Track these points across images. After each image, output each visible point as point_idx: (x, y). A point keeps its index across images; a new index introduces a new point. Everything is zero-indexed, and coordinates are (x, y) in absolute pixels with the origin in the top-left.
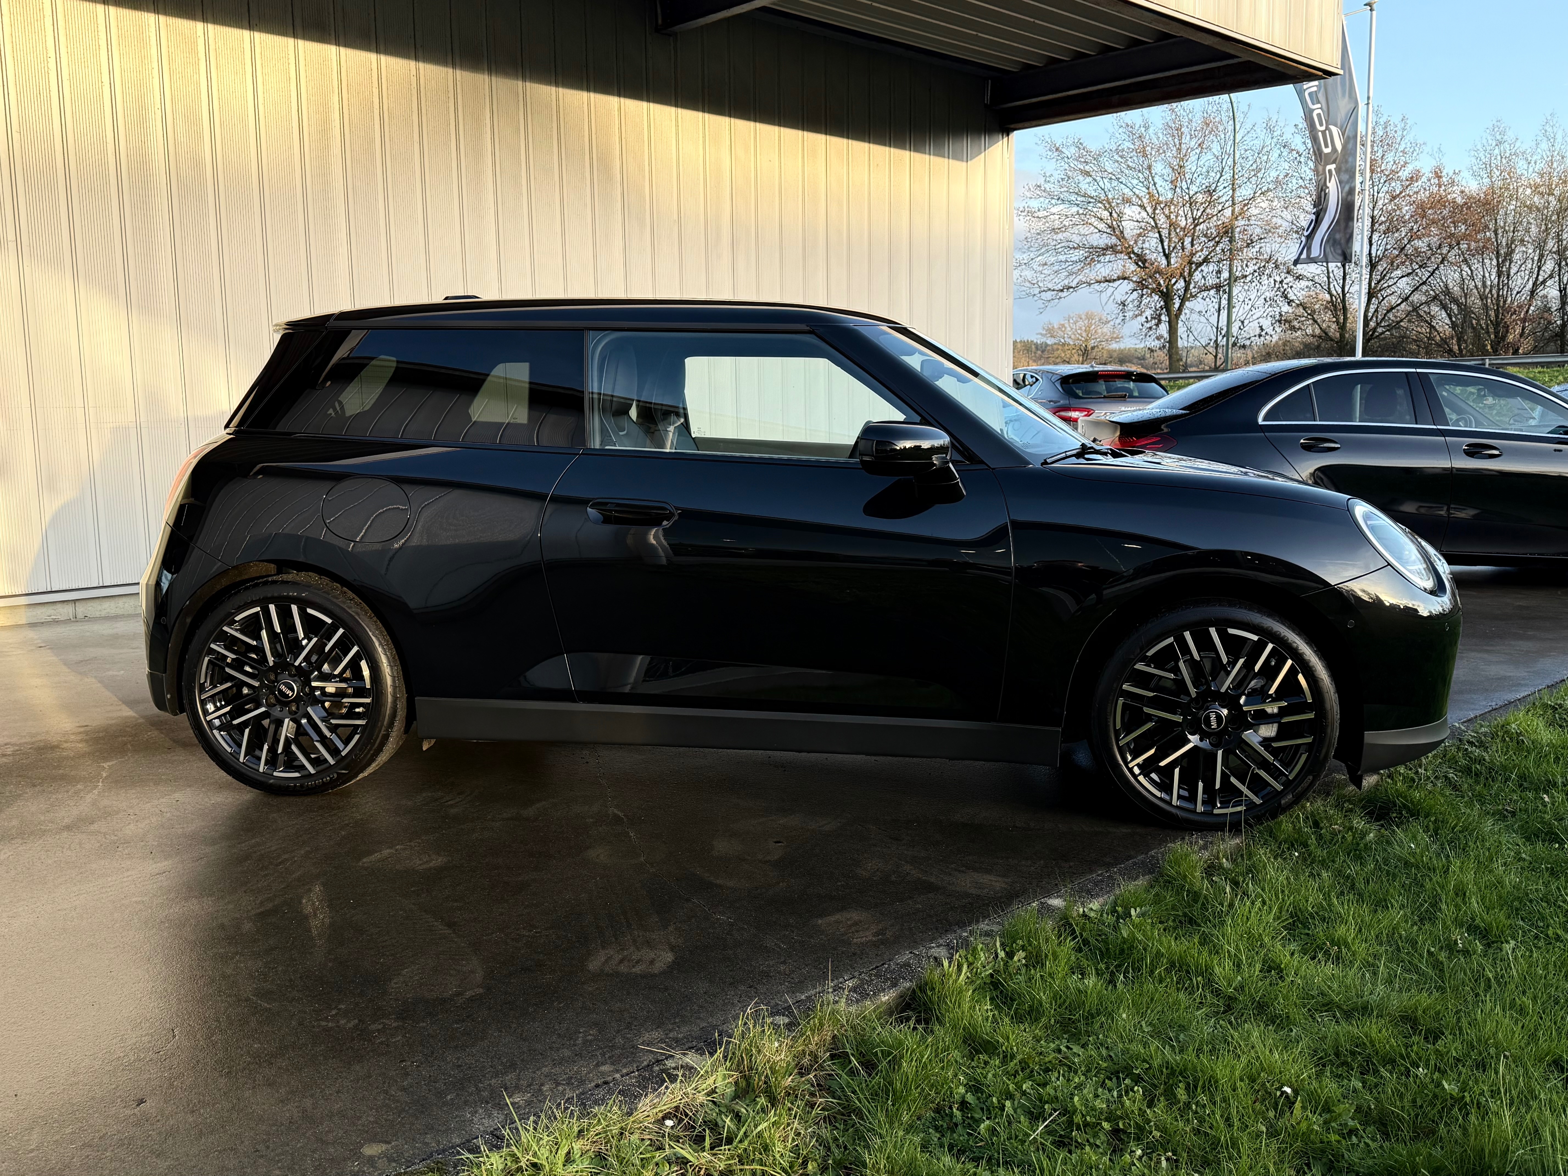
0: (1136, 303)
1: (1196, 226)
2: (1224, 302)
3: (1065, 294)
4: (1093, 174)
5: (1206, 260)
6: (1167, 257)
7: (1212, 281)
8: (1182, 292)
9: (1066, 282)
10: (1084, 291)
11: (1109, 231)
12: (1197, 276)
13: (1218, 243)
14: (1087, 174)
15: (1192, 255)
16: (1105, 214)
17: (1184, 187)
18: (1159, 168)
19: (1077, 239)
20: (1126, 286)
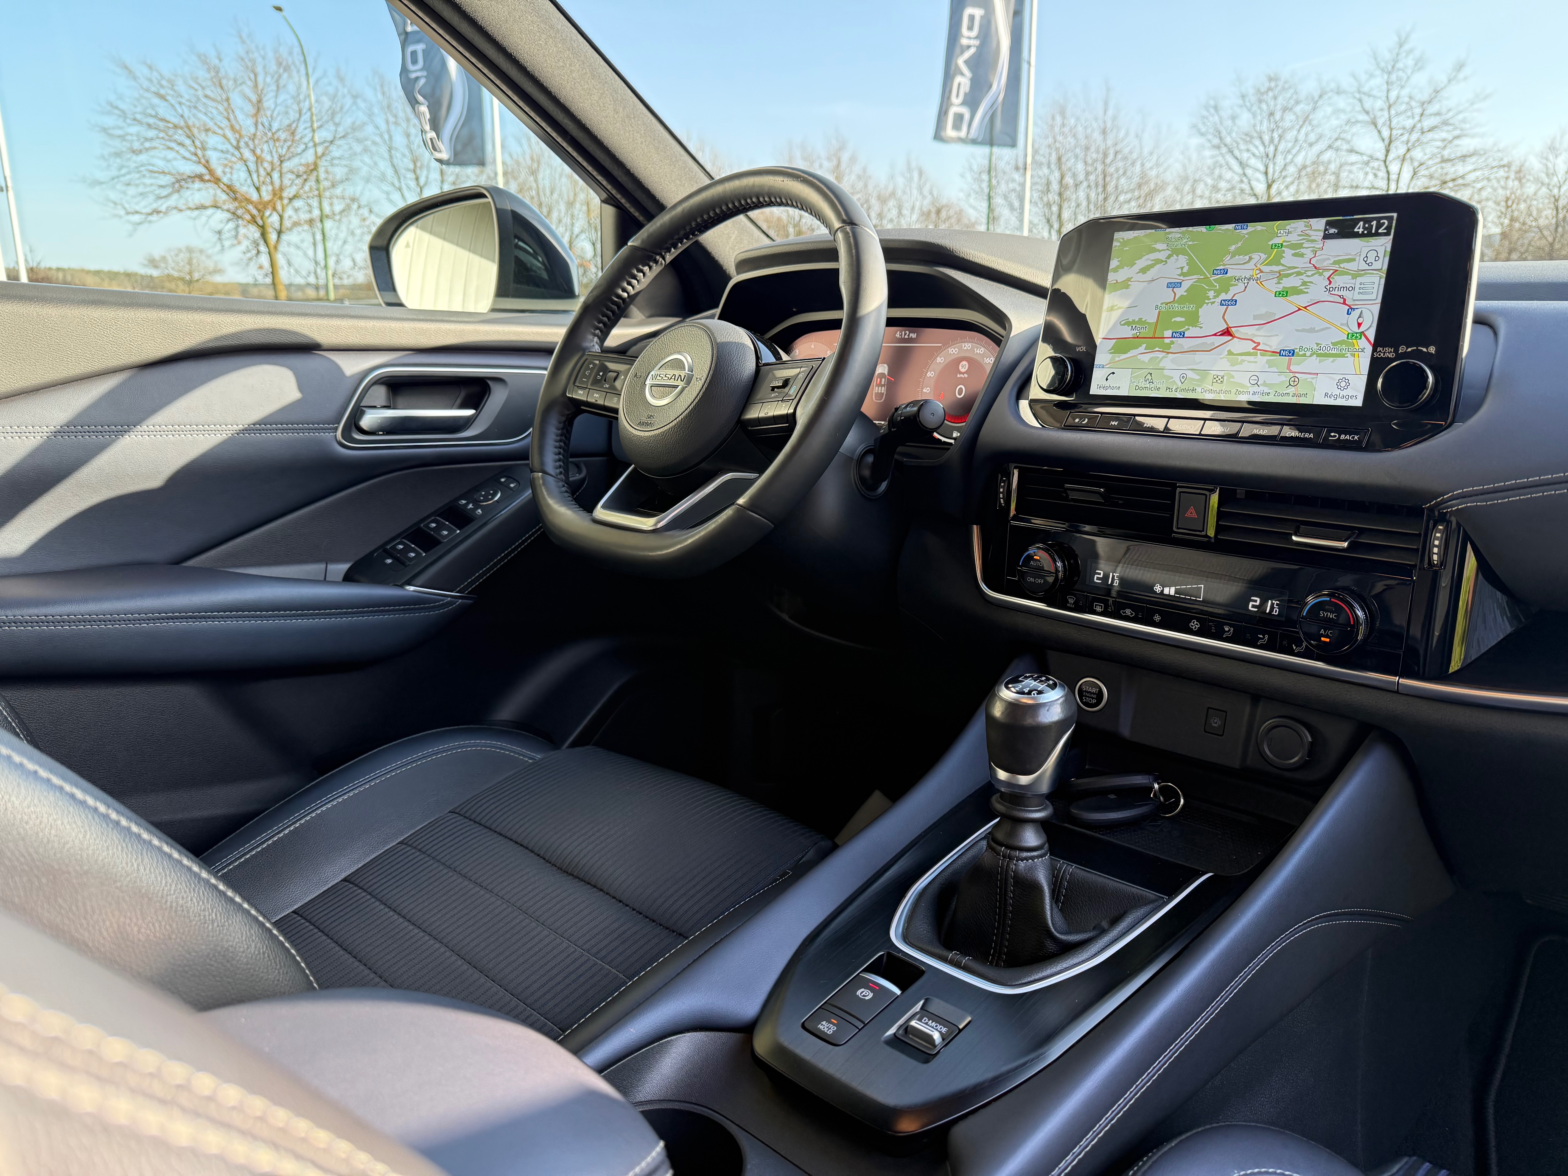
0: (233, 233)
1: (281, 162)
2: (319, 237)
3: (154, 218)
4: (169, 98)
5: (296, 197)
6: (258, 189)
7: (304, 216)
8: (277, 225)
9: (155, 206)
10: (175, 216)
11: (194, 158)
12: (289, 212)
13: (306, 180)
14: (163, 98)
15: (281, 189)
16: (188, 142)
17: (266, 124)
18: (237, 100)
19: (161, 164)
20: (220, 216)
